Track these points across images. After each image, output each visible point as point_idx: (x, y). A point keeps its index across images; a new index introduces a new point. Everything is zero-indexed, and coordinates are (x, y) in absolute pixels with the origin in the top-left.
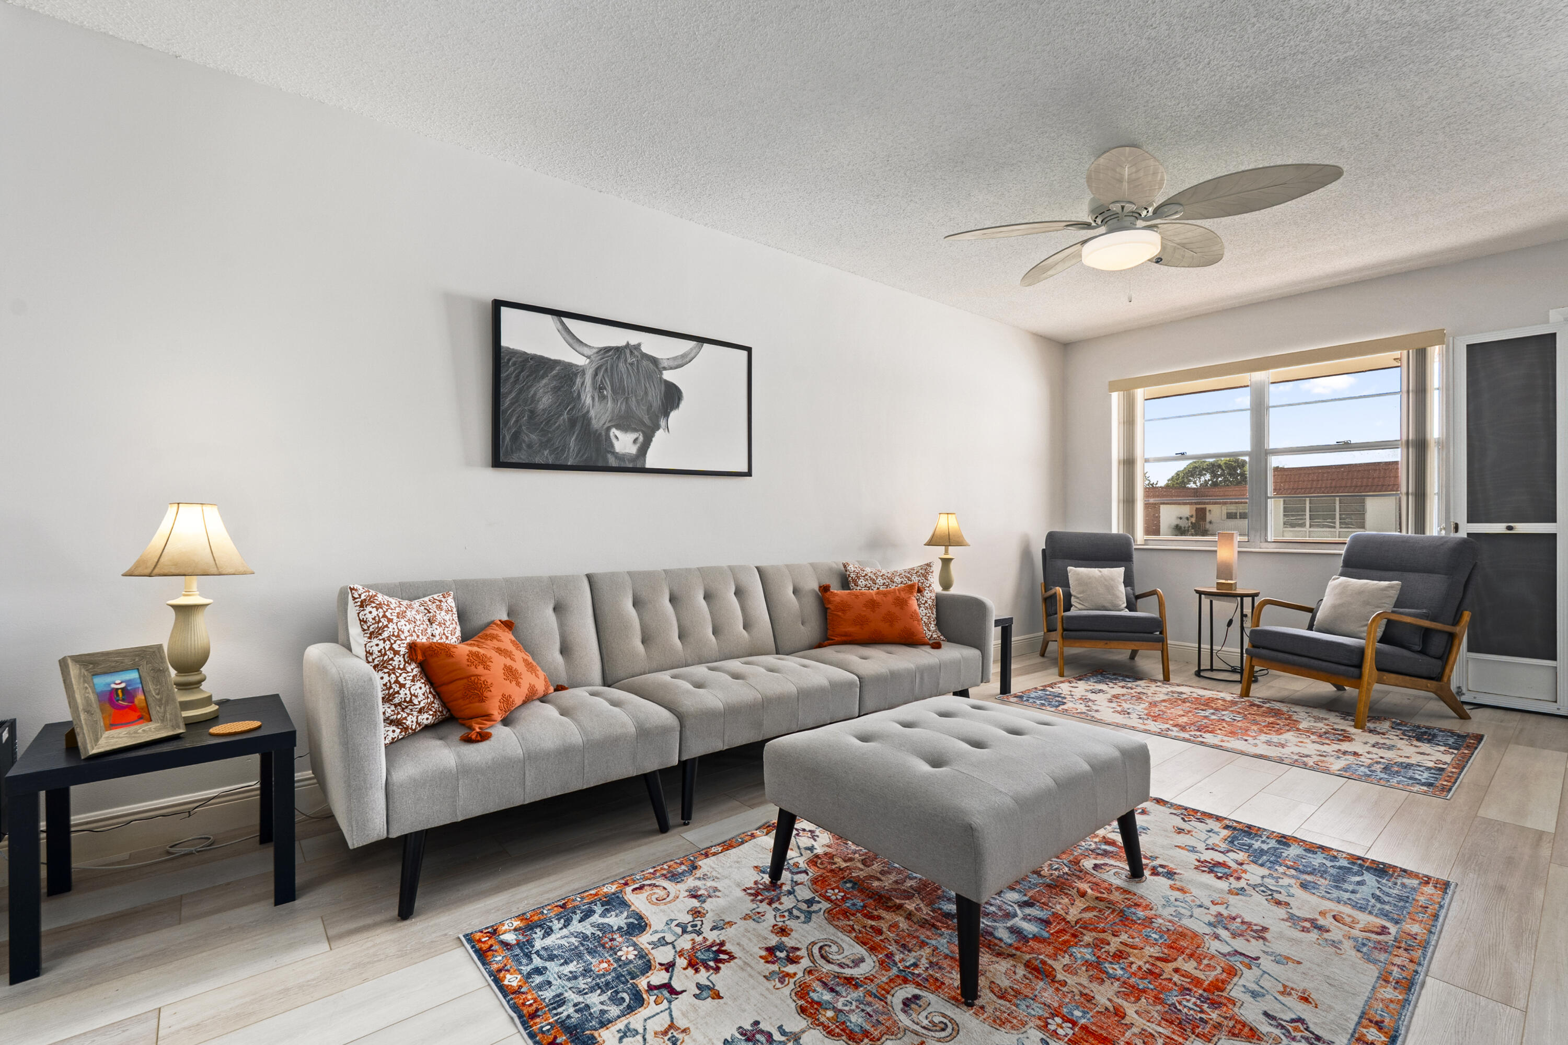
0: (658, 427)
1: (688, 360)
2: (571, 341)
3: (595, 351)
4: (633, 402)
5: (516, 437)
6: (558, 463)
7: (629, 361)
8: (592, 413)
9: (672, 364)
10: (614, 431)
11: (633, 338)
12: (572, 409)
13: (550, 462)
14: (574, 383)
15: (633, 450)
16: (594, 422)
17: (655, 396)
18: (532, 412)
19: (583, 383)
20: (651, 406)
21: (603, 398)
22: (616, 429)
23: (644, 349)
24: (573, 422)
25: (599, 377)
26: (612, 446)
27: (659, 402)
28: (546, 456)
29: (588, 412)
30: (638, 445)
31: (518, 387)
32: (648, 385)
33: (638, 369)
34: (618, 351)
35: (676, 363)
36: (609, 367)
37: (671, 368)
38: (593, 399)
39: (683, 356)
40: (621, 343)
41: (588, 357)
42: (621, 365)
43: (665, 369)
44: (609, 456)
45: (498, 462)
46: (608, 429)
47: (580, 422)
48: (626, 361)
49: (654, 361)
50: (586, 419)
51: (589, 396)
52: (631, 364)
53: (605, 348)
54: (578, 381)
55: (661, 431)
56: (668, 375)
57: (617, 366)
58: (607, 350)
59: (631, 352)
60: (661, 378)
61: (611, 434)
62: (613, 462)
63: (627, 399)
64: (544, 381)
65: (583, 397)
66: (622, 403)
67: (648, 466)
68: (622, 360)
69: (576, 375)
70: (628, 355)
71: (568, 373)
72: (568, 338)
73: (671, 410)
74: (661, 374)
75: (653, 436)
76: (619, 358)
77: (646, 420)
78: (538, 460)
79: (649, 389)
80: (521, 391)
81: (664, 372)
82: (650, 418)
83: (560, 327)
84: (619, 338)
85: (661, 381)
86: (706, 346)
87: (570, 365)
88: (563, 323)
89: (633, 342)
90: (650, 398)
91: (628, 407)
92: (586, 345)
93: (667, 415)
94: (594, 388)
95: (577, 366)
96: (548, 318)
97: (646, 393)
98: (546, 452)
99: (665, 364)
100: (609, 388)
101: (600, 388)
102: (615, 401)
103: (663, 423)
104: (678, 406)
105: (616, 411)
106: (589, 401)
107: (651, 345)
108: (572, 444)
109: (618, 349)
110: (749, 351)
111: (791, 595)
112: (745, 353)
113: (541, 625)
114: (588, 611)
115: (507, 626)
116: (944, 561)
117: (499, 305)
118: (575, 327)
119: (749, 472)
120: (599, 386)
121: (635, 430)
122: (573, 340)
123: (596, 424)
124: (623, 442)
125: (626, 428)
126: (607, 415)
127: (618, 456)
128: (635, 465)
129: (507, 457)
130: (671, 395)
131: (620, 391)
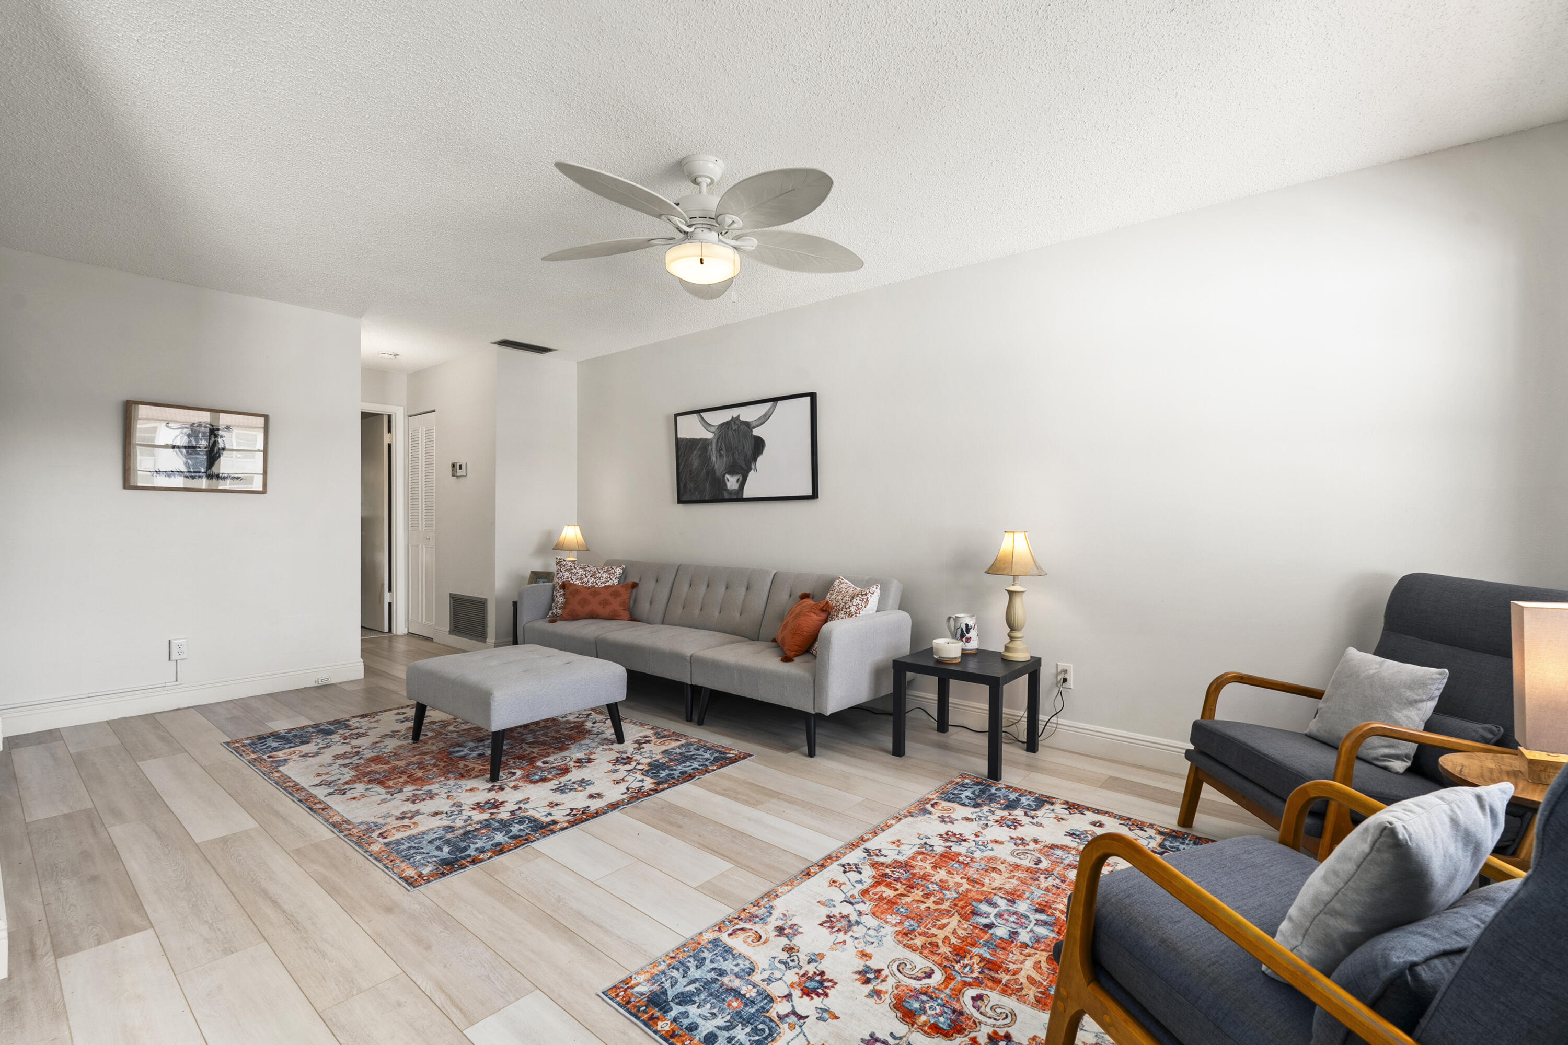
0: (750, 469)
1: (768, 417)
2: (705, 426)
3: (716, 428)
4: (736, 456)
5: (685, 486)
6: (701, 499)
7: (734, 428)
8: (716, 466)
9: (758, 423)
10: (727, 476)
11: (734, 412)
12: (707, 466)
13: (698, 499)
14: (708, 450)
15: (736, 486)
16: (717, 472)
17: (748, 448)
18: (691, 471)
19: (711, 450)
20: (746, 456)
21: (721, 456)
22: (728, 474)
23: (742, 419)
24: (708, 473)
25: (719, 444)
26: (726, 485)
27: (751, 452)
28: (697, 496)
29: (714, 466)
30: (739, 483)
31: (685, 458)
32: (744, 442)
33: (738, 432)
34: (727, 424)
35: (760, 422)
36: (723, 435)
37: (758, 426)
38: (717, 457)
39: (764, 415)
41: (713, 433)
42: (730, 432)
43: (754, 428)
44: (725, 492)
45: (680, 501)
46: (724, 475)
47: (711, 472)
48: (732, 429)
49: (747, 424)
50: (713, 470)
51: (715, 456)
52: (735, 430)
53: (721, 424)
54: (710, 448)
55: (752, 471)
56: (756, 432)
57: (728, 434)
58: (722, 425)
59: (735, 422)
60: (752, 434)
61: (726, 478)
62: (726, 496)
63: (733, 453)
64: (695, 452)
65: (712, 458)
66: (730, 457)
67: (745, 497)
68: (730, 429)
69: (708, 445)
70: (733, 425)
71: (704, 443)
72: (703, 423)
73: (758, 456)
74: (752, 432)
75: (747, 476)
76: (728, 429)
77: (744, 466)
78: (694, 498)
79: (745, 445)
80: (686, 460)
81: (754, 430)
82: (746, 464)
83: (700, 419)
85: (752, 437)
87: (706, 440)
88: (701, 417)
89: (735, 416)
90: (746, 450)
91: (734, 459)
92: (712, 426)
93: (755, 460)
94: (717, 451)
95: (709, 439)
96: (695, 415)
97: (744, 448)
98: (697, 493)
99: (754, 424)
100: (724, 449)
101: (720, 450)
102: (727, 456)
103: (753, 466)
104: (762, 452)
105: (728, 463)
106: (714, 459)
108: (707, 487)
110: (813, 396)
111: (786, 596)
112: (809, 398)
113: (647, 588)
114: (670, 585)
115: (635, 585)
116: (1011, 593)
117: (676, 416)
118: (711, 417)
119: (815, 495)
120: (719, 450)
121: (737, 473)
122: (706, 425)
123: (718, 473)
124: (732, 482)
125: (732, 473)
126: (723, 467)
127: (730, 492)
128: (737, 497)
129: (682, 499)
130: (759, 445)
131: (729, 449)
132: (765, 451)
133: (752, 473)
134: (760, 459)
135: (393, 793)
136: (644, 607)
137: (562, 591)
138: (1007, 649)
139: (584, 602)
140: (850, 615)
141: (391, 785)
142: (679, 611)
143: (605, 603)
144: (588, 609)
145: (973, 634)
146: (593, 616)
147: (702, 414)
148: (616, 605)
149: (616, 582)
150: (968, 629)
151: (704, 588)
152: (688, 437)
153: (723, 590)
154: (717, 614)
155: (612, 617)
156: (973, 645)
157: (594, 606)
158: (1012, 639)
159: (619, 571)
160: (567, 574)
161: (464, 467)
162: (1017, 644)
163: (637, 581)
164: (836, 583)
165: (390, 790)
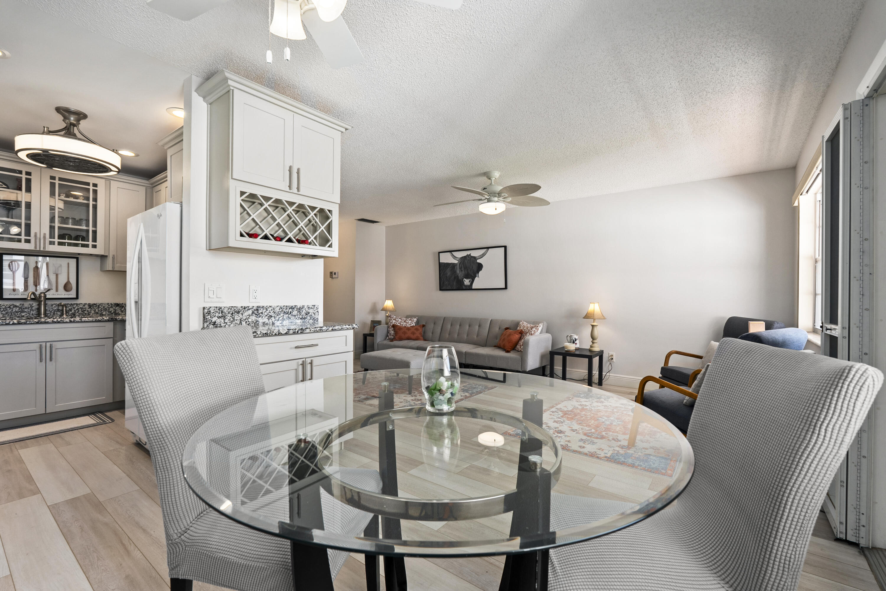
0: (476, 277)
3: (460, 258)
5: (443, 283)
6: (452, 289)
9: (479, 257)
10: (465, 279)
11: (468, 253)
12: (455, 275)
13: (450, 289)
15: (469, 284)
17: (475, 268)
18: (446, 277)
20: (474, 271)
21: (462, 271)
24: (455, 278)
25: (461, 265)
26: (464, 283)
28: (449, 287)
30: (470, 282)
31: (443, 271)
32: (473, 265)
33: (470, 261)
35: (481, 257)
36: (463, 262)
37: (479, 259)
39: (483, 254)
40: (466, 255)
41: (458, 261)
43: (477, 259)
44: (463, 286)
45: (441, 290)
46: (463, 279)
47: (456, 277)
49: (474, 258)
50: (458, 276)
52: (468, 260)
54: (456, 267)
56: (478, 261)
57: (465, 261)
58: (462, 257)
59: (468, 257)
60: (476, 262)
62: (464, 288)
63: (467, 270)
64: (449, 269)
66: (466, 272)
68: (466, 259)
71: (454, 265)
75: (474, 279)
77: (472, 275)
78: (448, 288)
82: (474, 274)
83: (452, 255)
84: (464, 254)
86: (490, 249)
89: (469, 254)
91: (468, 272)
92: (457, 258)
93: (478, 273)
94: (459, 268)
95: (456, 264)
96: (449, 253)
97: (473, 267)
100: (463, 268)
102: (464, 271)
103: (477, 275)
105: (465, 274)
106: (458, 272)
107: (474, 254)
108: (455, 284)
109: (465, 257)
110: (505, 247)
111: (498, 329)
112: (503, 248)
113: (430, 327)
114: (441, 325)
115: (424, 326)
116: (593, 326)
117: (439, 253)
118: (455, 254)
119: (506, 288)
120: (461, 268)
121: (469, 278)
122: (454, 257)
123: (460, 278)
124: (467, 282)
125: (467, 278)
126: (463, 275)
127: (466, 286)
128: (469, 288)
129: (442, 288)
130: (480, 267)
131: (466, 268)
132: (483, 269)
133: (476, 278)
134: (480, 272)
136: (429, 334)
137: (392, 329)
138: (591, 347)
139: (405, 333)
140: (532, 334)
142: (447, 336)
143: (413, 333)
144: (407, 336)
145: (577, 342)
146: (409, 339)
147: (453, 253)
148: (417, 334)
149: (414, 324)
150: (576, 340)
151: (458, 326)
152: (445, 262)
153: (468, 327)
154: (466, 337)
155: (417, 339)
156: (578, 346)
157: (409, 334)
158: (593, 343)
159: (415, 320)
160: (394, 321)
161: (337, 274)
162: (595, 345)
163: (424, 324)
164: (521, 323)
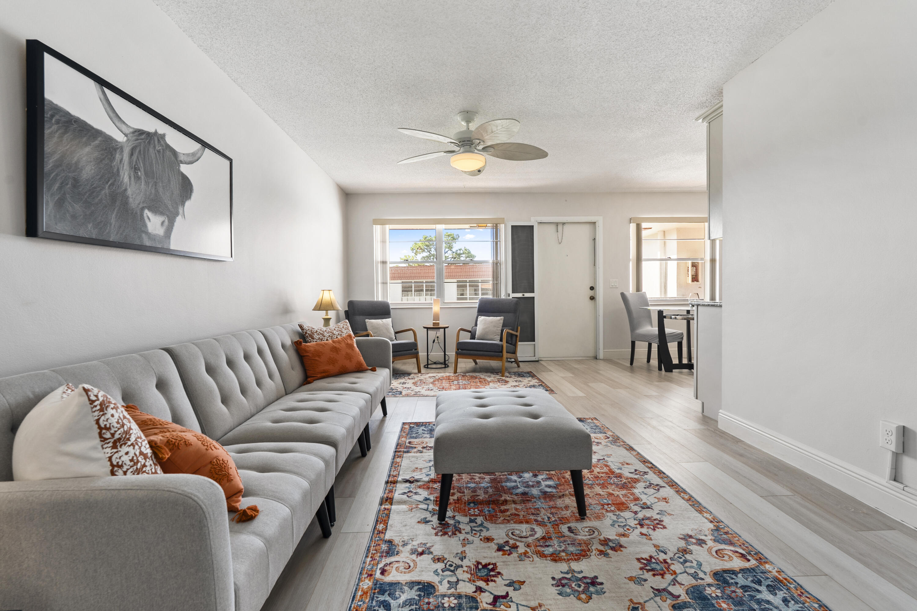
0: (177, 214)
1: (196, 158)
2: (111, 114)
3: (131, 130)
4: (160, 188)
5: (60, 205)
6: (101, 238)
7: (157, 147)
8: (129, 192)
9: (186, 159)
10: (147, 212)
12: (112, 184)
13: (94, 237)
14: (114, 158)
15: (161, 232)
16: (131, 200)
17: (176, 185)
18: (76, 180)
19: (121, 160)
20: (173, 194)
21: (138, 178)
22: (148, 209)
24: (113, 197)
25: (135, 158)
26: (145, 226)
27: (178, 191)
28: (90, 230)
29: (126, 190)
30: (165, 227)
31: (61, 149)
32: (170, 174)
33: (163, 157)
34: (149, 136)
35: (189, 159)
36: (142, 148)
37: (186, 163)
38: (130, 178)
39: (193, 154)
40: (152, 130)
41: (126, 135)
42: (151, 150)
43: (182, 162)
44: (144, 235)
45: (34, 232)
46: (143, 209)
47: (119, 199)
48: (155, 147)
49: (174, 153)
50: (124, 197)
51: (126, 174)
52: (159, 152)
53: (139, 130)
54: (118, 156)
55: (180, 217)
56: (184, 169)
57: (148, 150)
58: (141, 132)
59: (159, 140)
60: (179, 170)
61: (145, 215)
62: (147, 243)
63: (156, 184)
64: (87, 149)
65: (121, 173)
66: (152, 186)
68: (152, 146)
69: (115, 150)
70: (156, 142)
71: (110, 146)
72: (108, 109)
73: (186, 200)
74: (179, 166)
75: (174, 220)
76: (149, 143)
77: (170, 205)
79: (171, 178)
80: (64, 155)
81: (181, 165)
82: (172, 205)
83: (102, 97)
85: (179, 173)
87: (111, 139)
88: (104, 92)
89: (160, 132)
90: (172, 186)
91: (156, 191)
92: (124, 123)
93: (183, 204)
94: (131, 168)
95: (117, 141)
96: (91, 83)
97: (169, 181)
98: (90, 226)
99: (182, 158)
100: (142, 170)
101: (136, 168)
102: (147, 183)
103: (181, 211)
104: (190, 198)
105: (148, 193)
106: (126, 179)
107: (172, 138)
108: (113, 221)
109: (148, 134)
110: (230, 162)
116: (325, 320)
120: (134, 168)
121: (162, 214)
122: (113, 114)
123: (133, 204)
124: (153, 224)
125: (155, 210)
126: (140, 196)
127: (151, 237)
128: (162, 247)
130: (186, 187)
131: (151, 175)
132: (194, 195)
133: (179, 219)
134: (188, 204)
135: (603, 461)
141: (605, 468)
165: (605, 463)
